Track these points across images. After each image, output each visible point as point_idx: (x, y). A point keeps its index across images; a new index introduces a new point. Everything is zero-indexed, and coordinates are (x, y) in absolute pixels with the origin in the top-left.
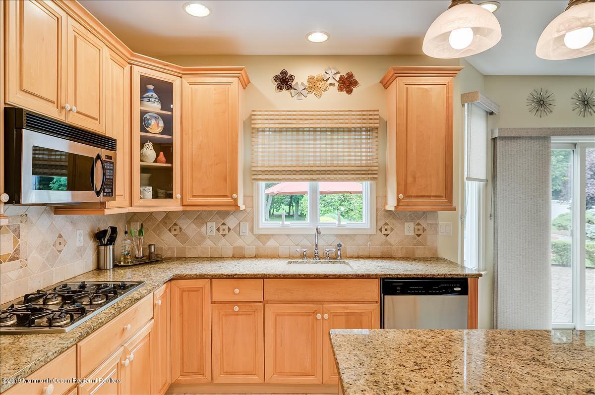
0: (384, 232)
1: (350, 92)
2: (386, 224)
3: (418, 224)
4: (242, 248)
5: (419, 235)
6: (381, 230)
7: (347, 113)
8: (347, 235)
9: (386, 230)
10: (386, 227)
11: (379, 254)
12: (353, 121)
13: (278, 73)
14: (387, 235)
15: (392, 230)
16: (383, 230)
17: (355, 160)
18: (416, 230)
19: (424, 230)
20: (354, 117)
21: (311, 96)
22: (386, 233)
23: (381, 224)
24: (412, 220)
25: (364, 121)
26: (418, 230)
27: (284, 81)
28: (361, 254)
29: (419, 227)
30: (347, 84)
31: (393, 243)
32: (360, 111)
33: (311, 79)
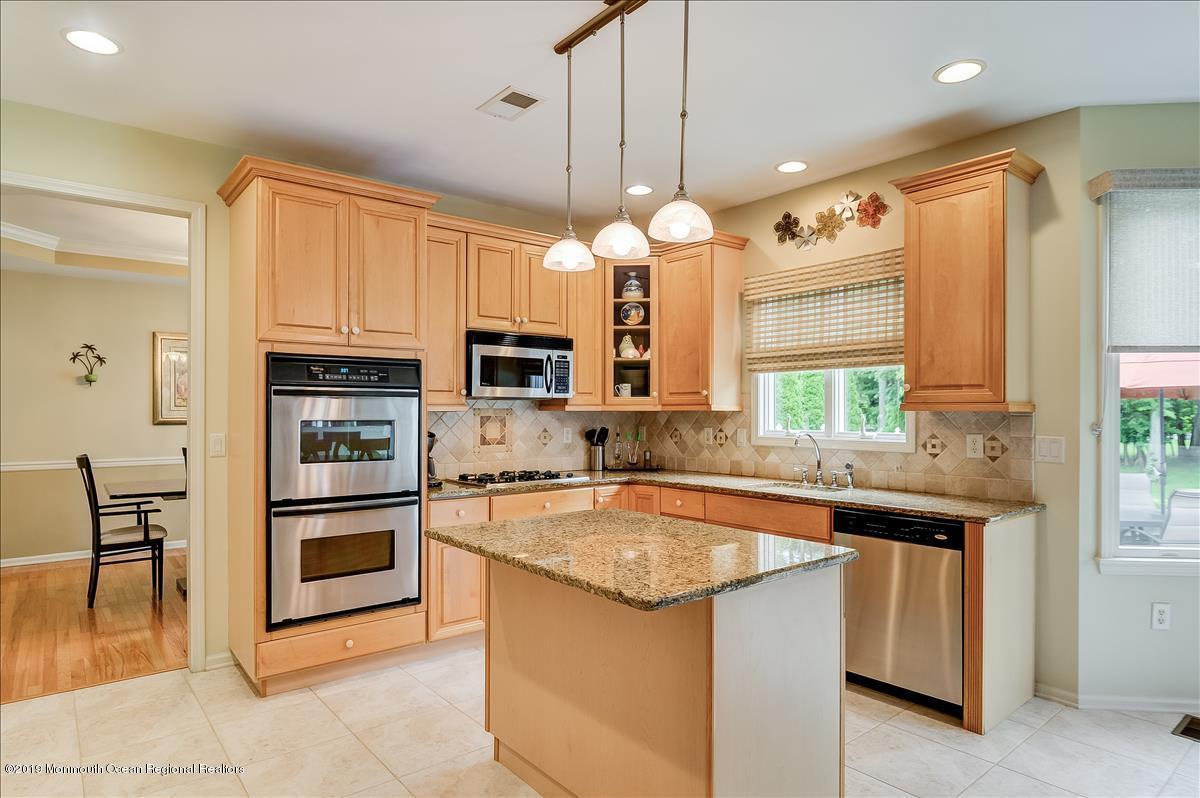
0: (930, 449)
1: (875, 224)
2: (933, 437)
3: (993, 438)
4: (739, 463)
5: (994, 459)
6: (924, 446)
7: (862, 260)
8: (871, 452)
9: (934, 446)
10: (934, 441)
11: (922, 487)
12: (872, 271)
13: (779, 219)
14: (936, 455)
15: (944, 446)
16: (929, 446)
17: (878, 332)
18: (988, 450)
19: (1004, 449)
20: (872, 264)
22: (934, 451)
23: (924, 436)
24: (980, 430)
25: (888, 268)
26: (993, 448)
27: (788, 228)
28: (893, 484)
29: (994, 444)
30: (873, 211)
31: (945, 469)
32: (881, 253)
33: (821, 218)
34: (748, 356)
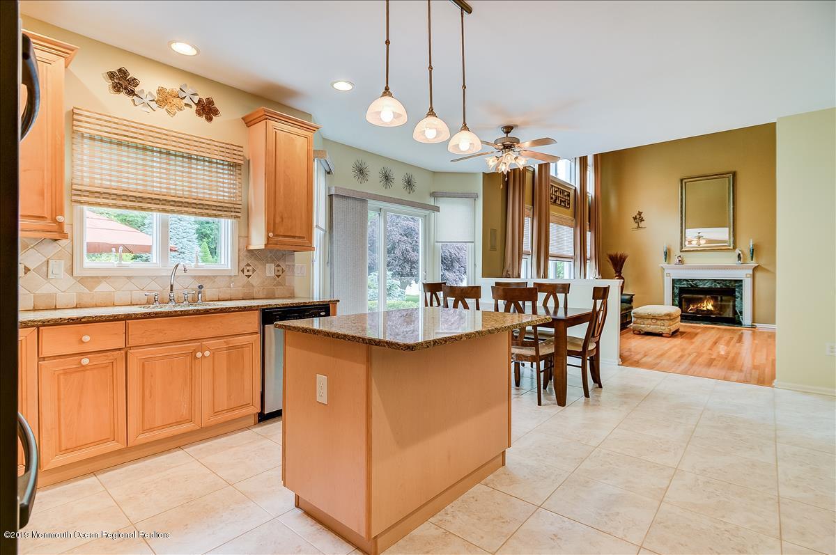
0: (246, 273)
1: (209, 119)
2: (248, 265)
3: (279, 266)
5: (278, 276)
6: (243, 271)
7: (208, 142)
8: (206, 277)
9: (248, 271)
10: (248, 268)
11: (241, 296)
12: (216, 152)
13: (114, 69)
14: (249, 276)
15: (254, 271)
16: (245, 271)
17: (217, 195)
18: (276, 271)
19: (283, 271)
20: (216, 148)
21: (162, 112)
22: (248, 274)
23: (243, 265)
24: (273, 261)
25: (228, 155)
26: (278, 271)
27: (123, 83)
28: (222, 296)
29: (279, 268)
30: (207, 110)
31: (254, 284)
32: (223, 143)
33: (161, 91)
34: (74, 187)
